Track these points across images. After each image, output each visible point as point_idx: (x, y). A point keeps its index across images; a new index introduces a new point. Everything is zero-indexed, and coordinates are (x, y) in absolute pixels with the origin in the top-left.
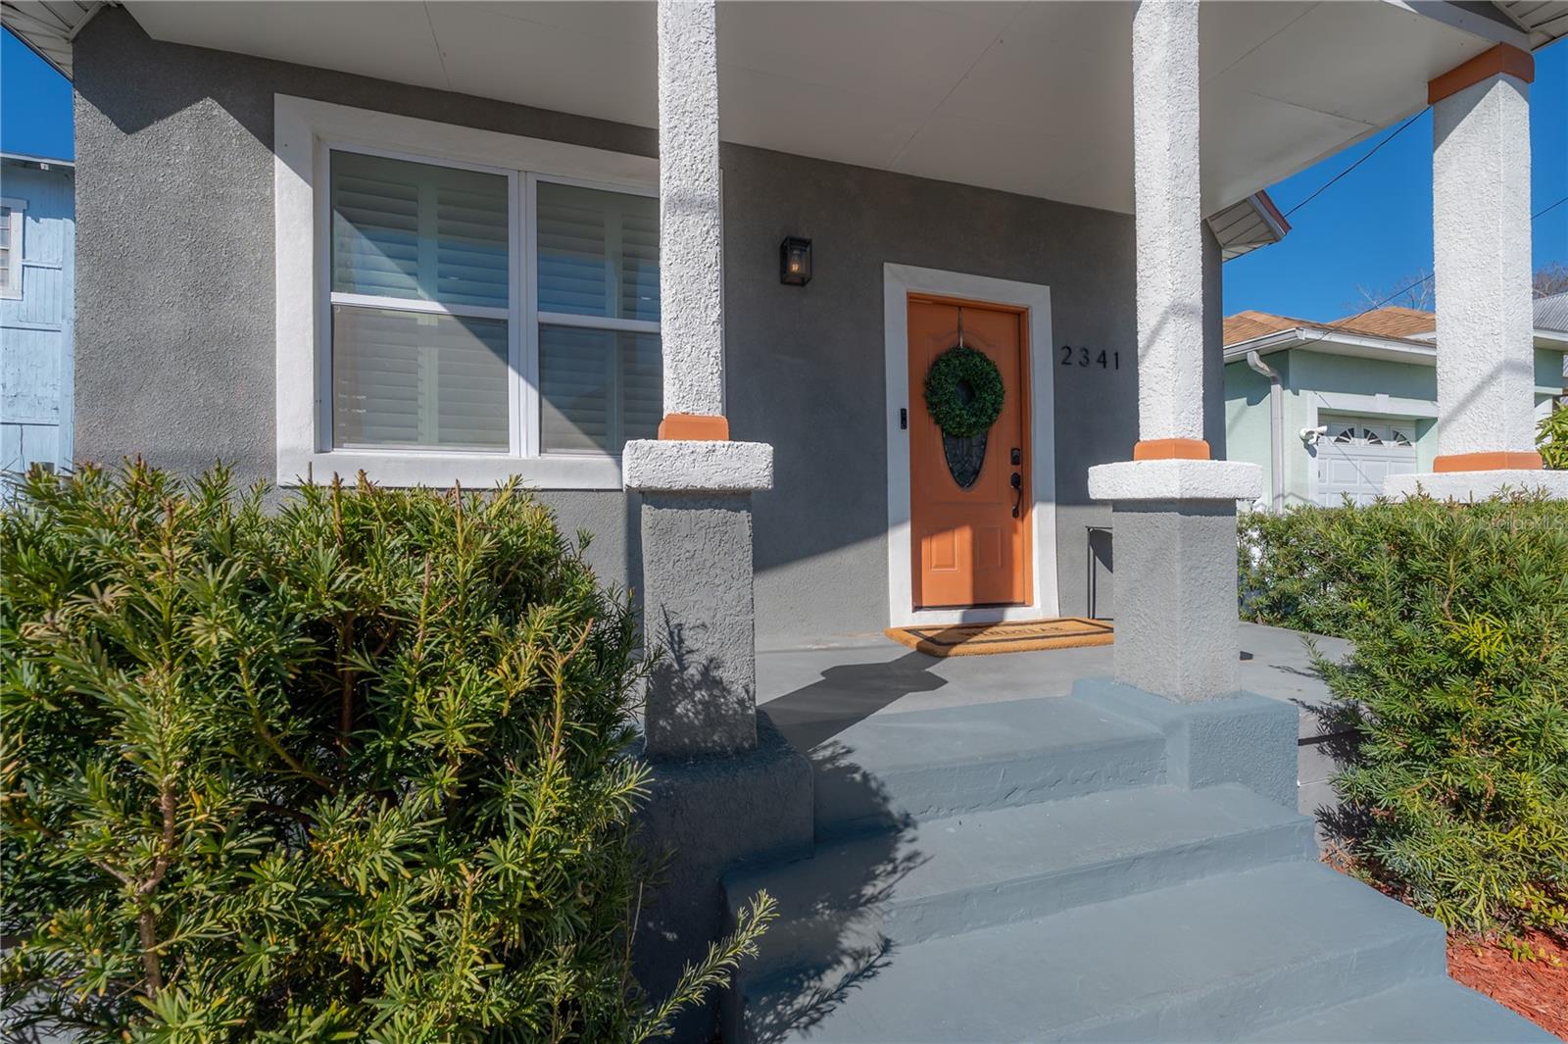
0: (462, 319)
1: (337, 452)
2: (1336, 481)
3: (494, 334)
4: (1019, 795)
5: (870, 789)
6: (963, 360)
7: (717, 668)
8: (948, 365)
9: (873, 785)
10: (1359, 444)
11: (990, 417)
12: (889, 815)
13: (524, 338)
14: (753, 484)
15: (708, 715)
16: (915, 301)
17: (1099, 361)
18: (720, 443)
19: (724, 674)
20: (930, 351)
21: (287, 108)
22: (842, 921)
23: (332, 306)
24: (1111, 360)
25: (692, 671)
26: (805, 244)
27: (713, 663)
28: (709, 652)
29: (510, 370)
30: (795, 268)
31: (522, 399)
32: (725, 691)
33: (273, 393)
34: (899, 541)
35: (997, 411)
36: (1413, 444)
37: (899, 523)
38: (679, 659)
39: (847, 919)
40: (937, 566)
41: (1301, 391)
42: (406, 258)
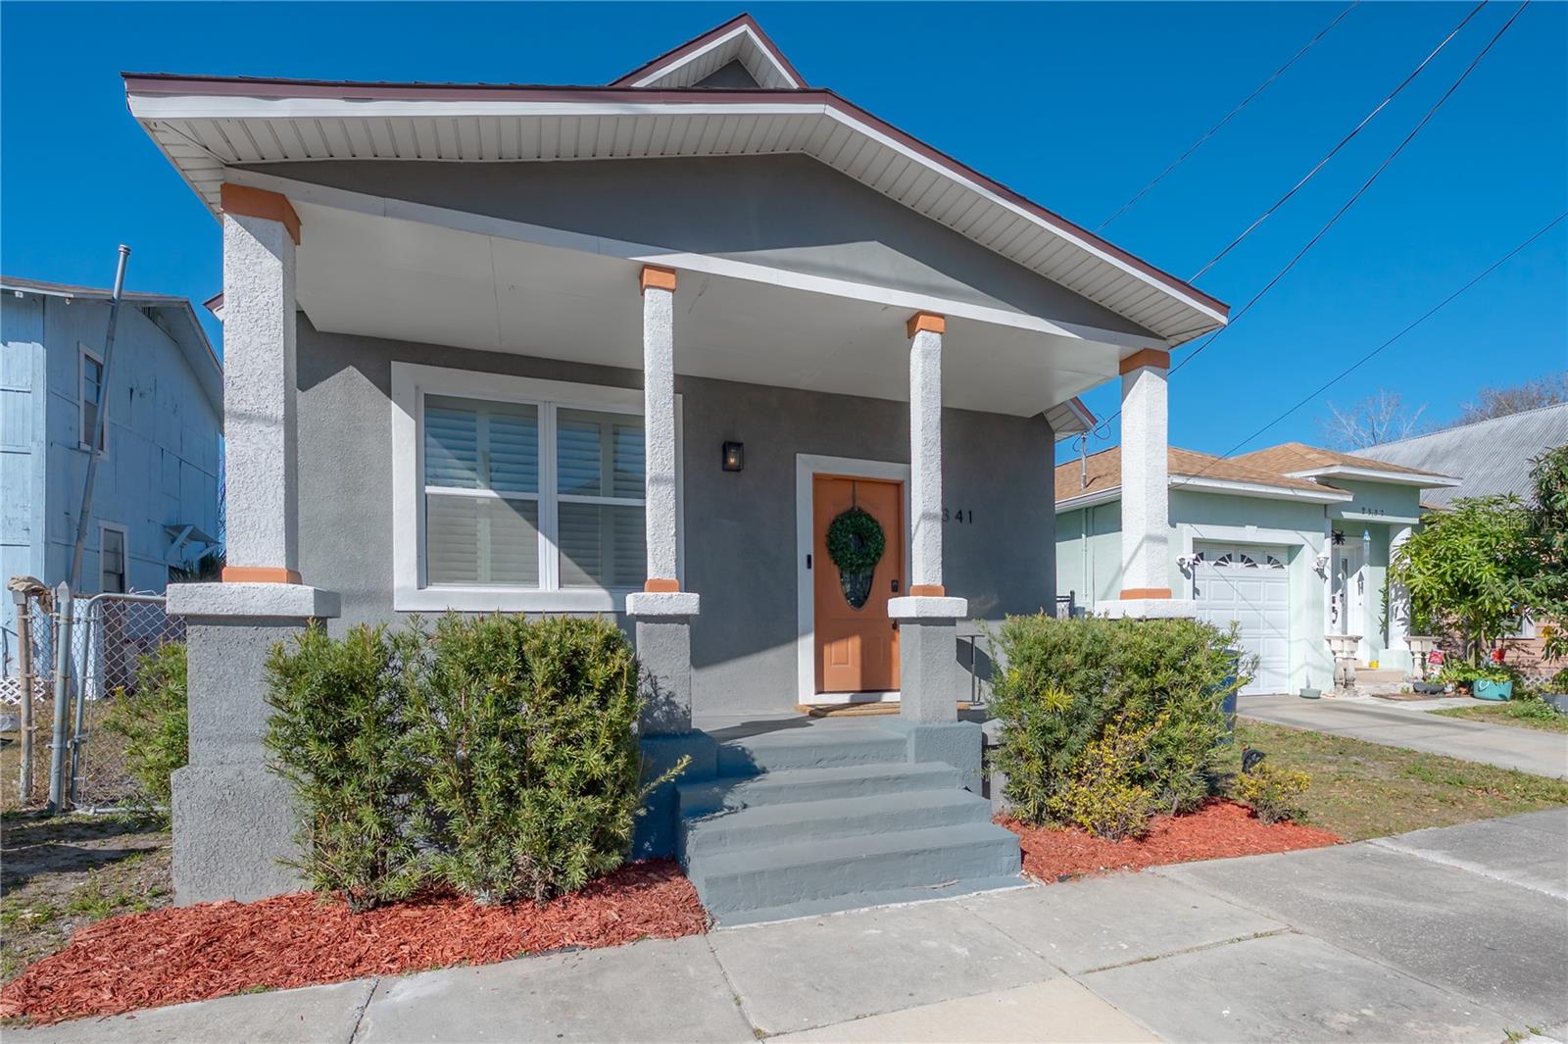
0: (509, 501)
1: (429, 589)
2: (1214, 599)
3: (529, 511)
4: (824, 763)
5: (746, 755)
6: (853, 520)
7: (673, 696)
8: (842, 524)
9: (747, 752)
10: (1236, 567)
11: (874, 559)
12: (755, 767)
13: (548, 513)
14: (690, 612)
15: (668, 717)
16: (818, 479)
17: (957, 517)
18: (674, 594)
19: (675, 699)
20: (831, 512)
21: (399, 370)
22: (725, 793)
23: (426, 495)
24: (966, 516)
25: (661, 697)
26: (739, 445)
27: (671, 694)
28: (670, 689)
29: (540, 534)
30: (732, 461)
31: (548, 553)
32: (677, 707)
33: (391, 552)
34: (806, 647)
35: (879, 555)
36: (1286, 567)
37: (806, 633)
38: (655, 692)
39: (726, 793)
40: (836, 664)
41: (1178, 525)
42: (469, 460)
